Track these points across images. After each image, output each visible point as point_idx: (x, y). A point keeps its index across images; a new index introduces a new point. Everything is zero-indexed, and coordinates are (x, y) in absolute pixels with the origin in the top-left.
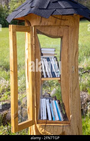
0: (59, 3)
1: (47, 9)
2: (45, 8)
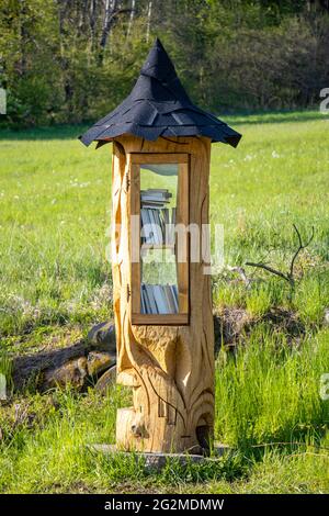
0: (174, 115)
1: (153, 125)
2: (150, 124)
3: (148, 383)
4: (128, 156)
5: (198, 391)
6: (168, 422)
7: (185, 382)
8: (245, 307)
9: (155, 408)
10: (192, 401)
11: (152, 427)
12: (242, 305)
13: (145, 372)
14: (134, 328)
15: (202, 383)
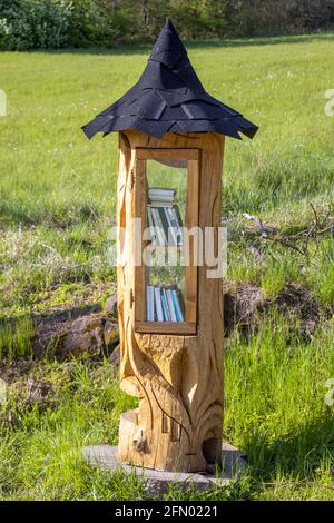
2: (157, 117)
3: (151, 396)
4: (133, 152)
5: (206, 405)
6: (173, 438)
7: (191, 396)
8: (259, 286)
9: (158, 423)
10: (198, 416)
11: (155, 442)
12: (256, 283)
13: (148, 383)
14: (137, 336)
15: (209, 396)
